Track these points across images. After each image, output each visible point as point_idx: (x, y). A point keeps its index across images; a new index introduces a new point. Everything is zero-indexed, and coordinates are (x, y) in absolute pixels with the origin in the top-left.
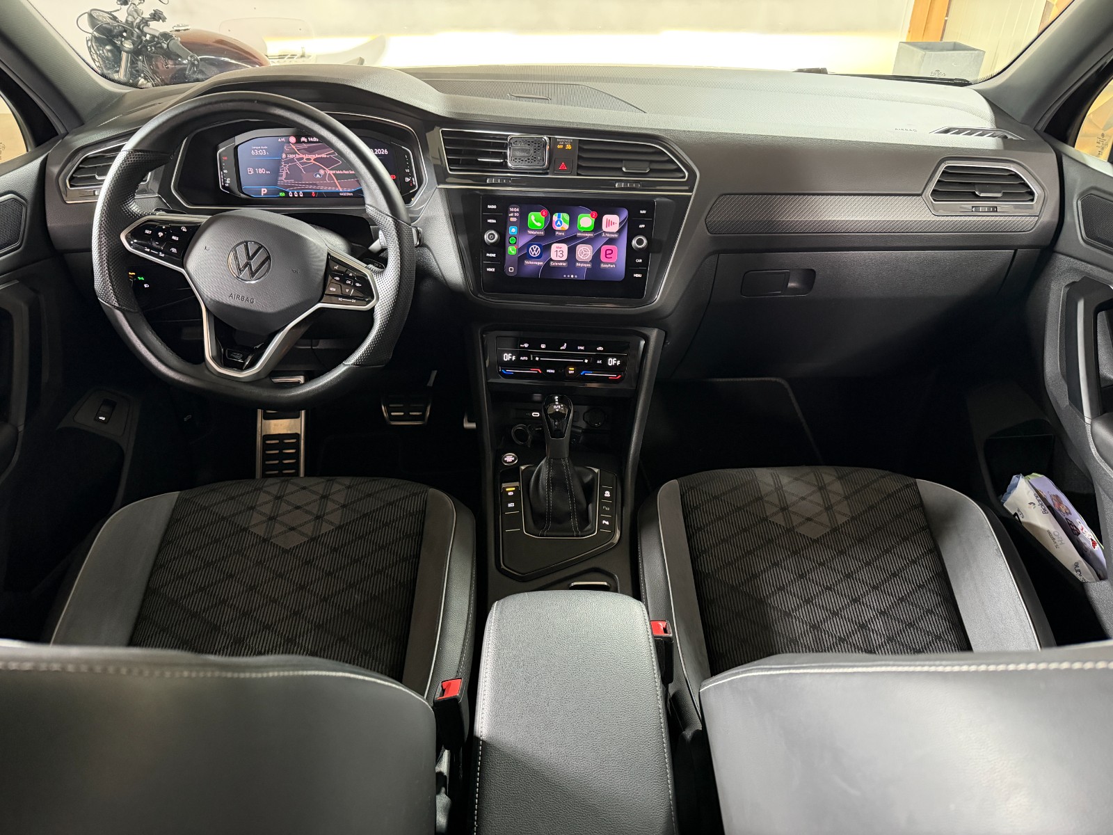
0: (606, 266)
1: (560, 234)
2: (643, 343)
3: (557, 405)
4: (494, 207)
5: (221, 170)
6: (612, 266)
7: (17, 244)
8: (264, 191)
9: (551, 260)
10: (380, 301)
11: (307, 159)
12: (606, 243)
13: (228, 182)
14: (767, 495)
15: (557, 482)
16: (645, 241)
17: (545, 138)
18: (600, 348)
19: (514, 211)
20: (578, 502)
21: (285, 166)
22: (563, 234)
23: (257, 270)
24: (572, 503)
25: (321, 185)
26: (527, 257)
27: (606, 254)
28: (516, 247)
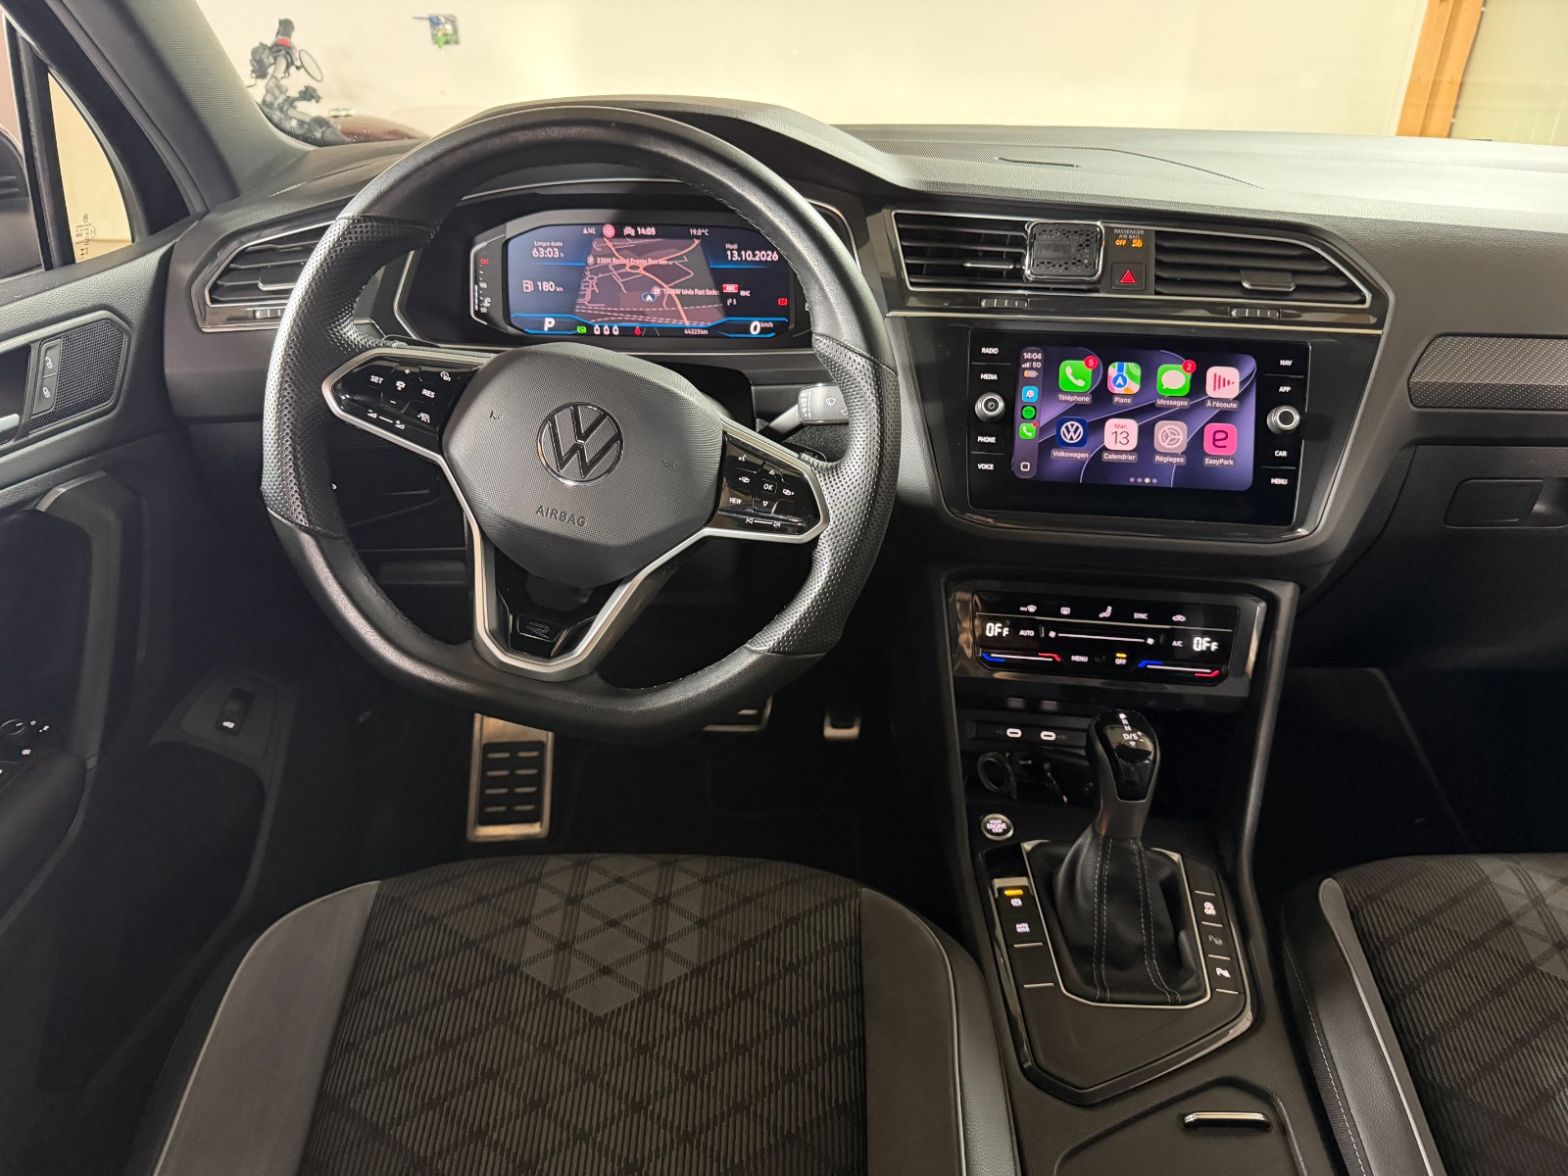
0: (1214, 462)
1: (1122, 401)
2: (1260, 608)
3: (1129, 733)
4: (994, 351)
5: (476, 282)
6: (1226, 462)
7: (109, 404)
8: (549, 323)
9: (1105, 449)
10: (831, 525)
11: (632, 267)
12: (1213, 420)
13: (486, 304)
14: (1519, 915)
15: (1120, 886)
16: (1296, 418)
17: (1098, 223)
18: (1179, 618)
19: (1032, 359)
20: (1159, 927)
21: (592, 278)
22: (1129, 401)
23: (594, 462)
24: (1148, 929)
25: (652, 314)
26: (1057, 442)
27: (1215, 440)
28: (1035, 425)
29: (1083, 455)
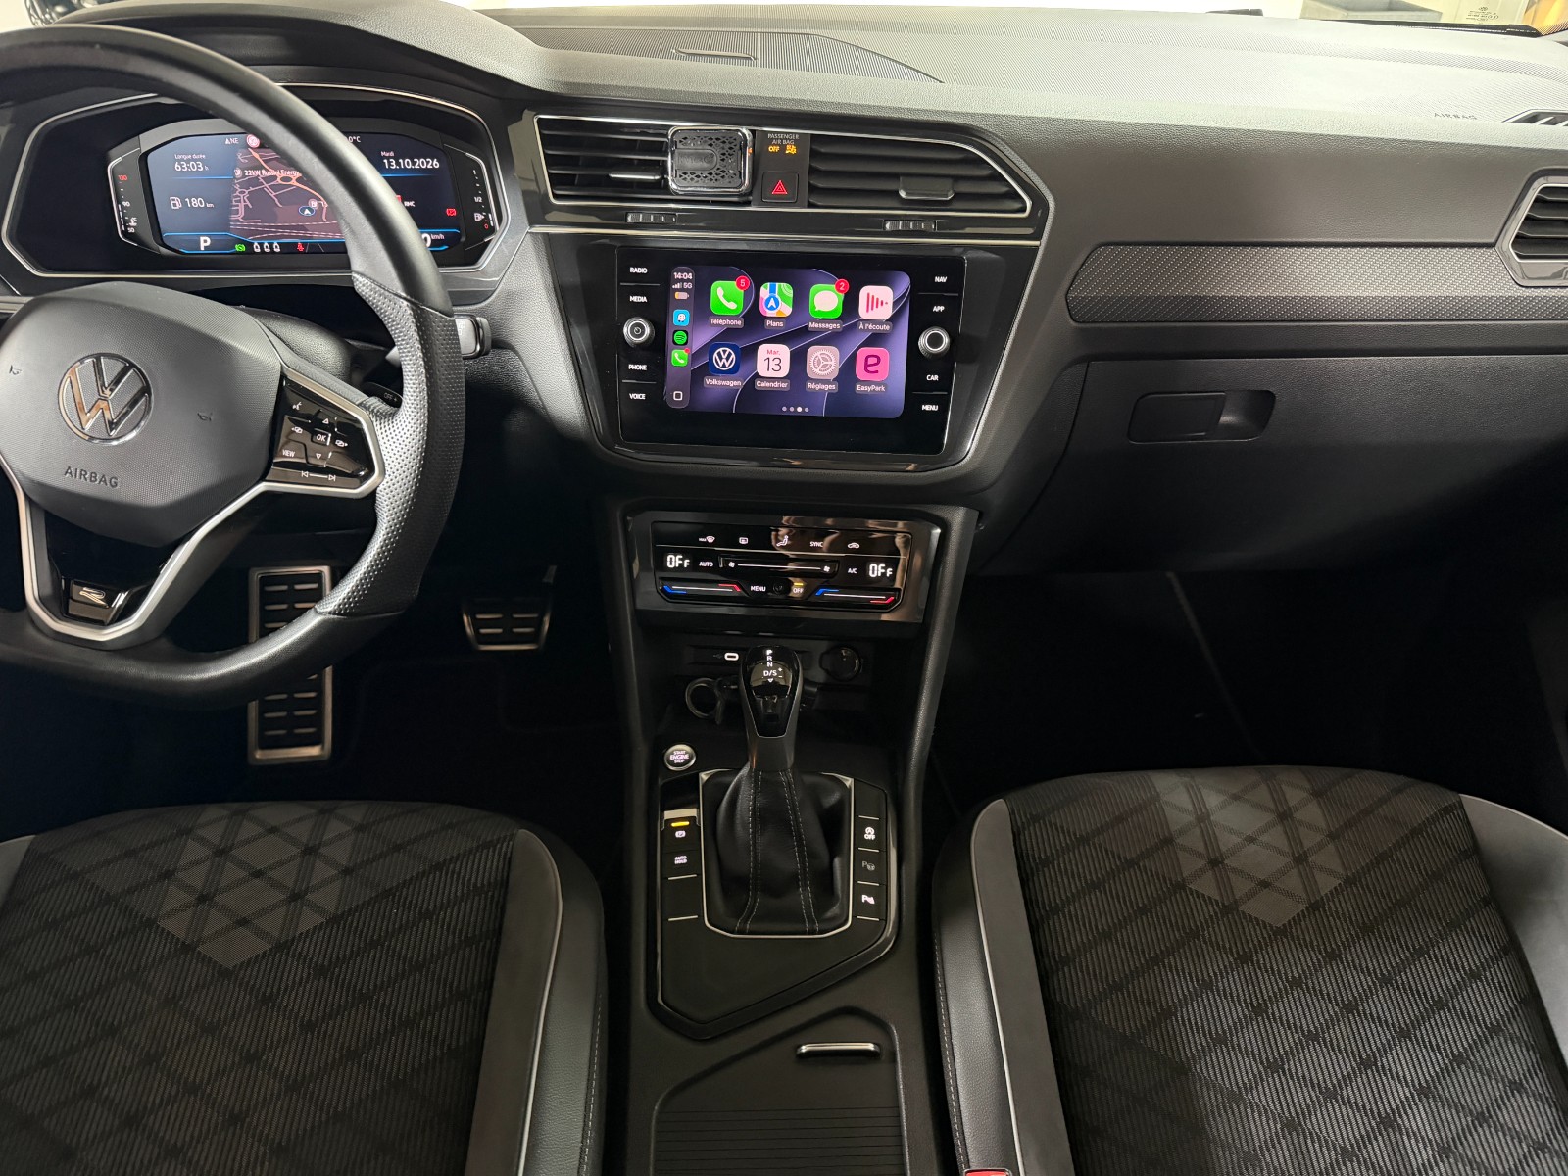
0: (867, 388)
1: (775, 324)
2: (937, 531)
3: (769, 669)
4: (643, 270)
5: (119, 201)
6: (878, 389)
8: (205, 242)
9: (757, 376)
10: (387, 478)
11: (283, 179)
12: (865, 344)
13: (133, 224)
14: (1182, 832)
15: (773, 816)
16: (946, 340)
17: (745, 131)
18: (854, 545)
19: (683, 280)
20: (812, 855)
21: (242, 193)
22: (781, 324)
23: (120, 418)
24: (801, 856)
25: (313, 229)
26: (710, 369)
27: (867, 365)
28: (687, 351)
29: (736, 383)
